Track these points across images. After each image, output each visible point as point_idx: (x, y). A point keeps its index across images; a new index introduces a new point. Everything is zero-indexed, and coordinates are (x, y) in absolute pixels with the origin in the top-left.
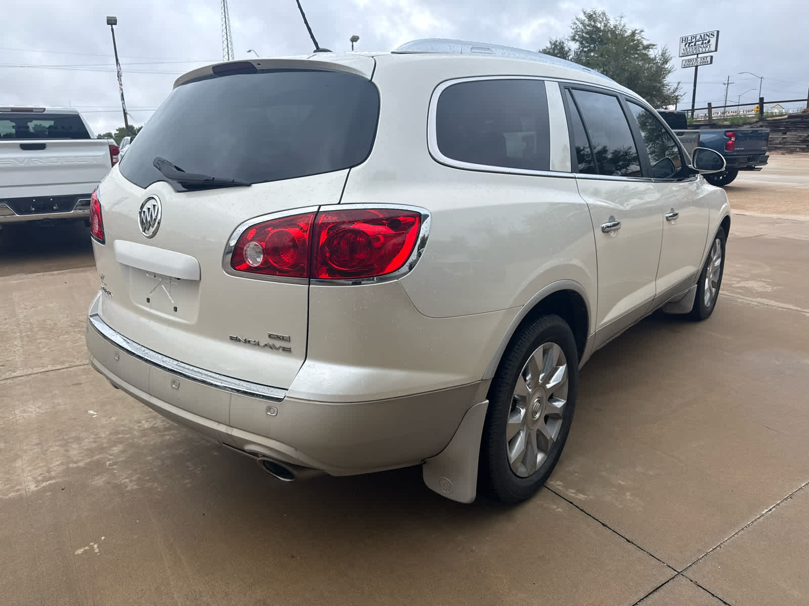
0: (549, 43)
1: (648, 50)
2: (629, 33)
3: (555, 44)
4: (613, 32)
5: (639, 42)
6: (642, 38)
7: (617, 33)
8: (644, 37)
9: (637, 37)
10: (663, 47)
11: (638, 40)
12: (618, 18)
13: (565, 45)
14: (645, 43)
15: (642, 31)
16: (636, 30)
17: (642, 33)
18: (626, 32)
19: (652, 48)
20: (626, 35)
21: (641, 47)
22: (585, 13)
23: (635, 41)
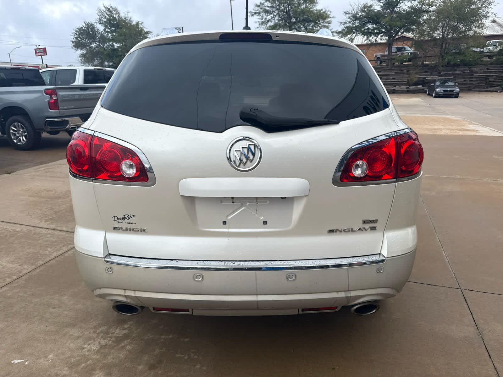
0: (84, 23)
1: (148, 34)
2: (134, 23)
3: (88, 24)
4: (124, 21)
5: (142, 30)
6: (143, 27)
7: (127, 22)
8: (144, 26)
9: (140, 26)
10: (157, 34)
11: (141, 28)
12: (126, 13)
13: (95, 27)
14: (146, 30)
15: (143, 23)
16: (138, 22)
17: (143, 24)
18: (133, 22)
19: (150, 34)
20: (133, 24)
21: (143, 33)
22: (104, 6)
23: (139, 28)
